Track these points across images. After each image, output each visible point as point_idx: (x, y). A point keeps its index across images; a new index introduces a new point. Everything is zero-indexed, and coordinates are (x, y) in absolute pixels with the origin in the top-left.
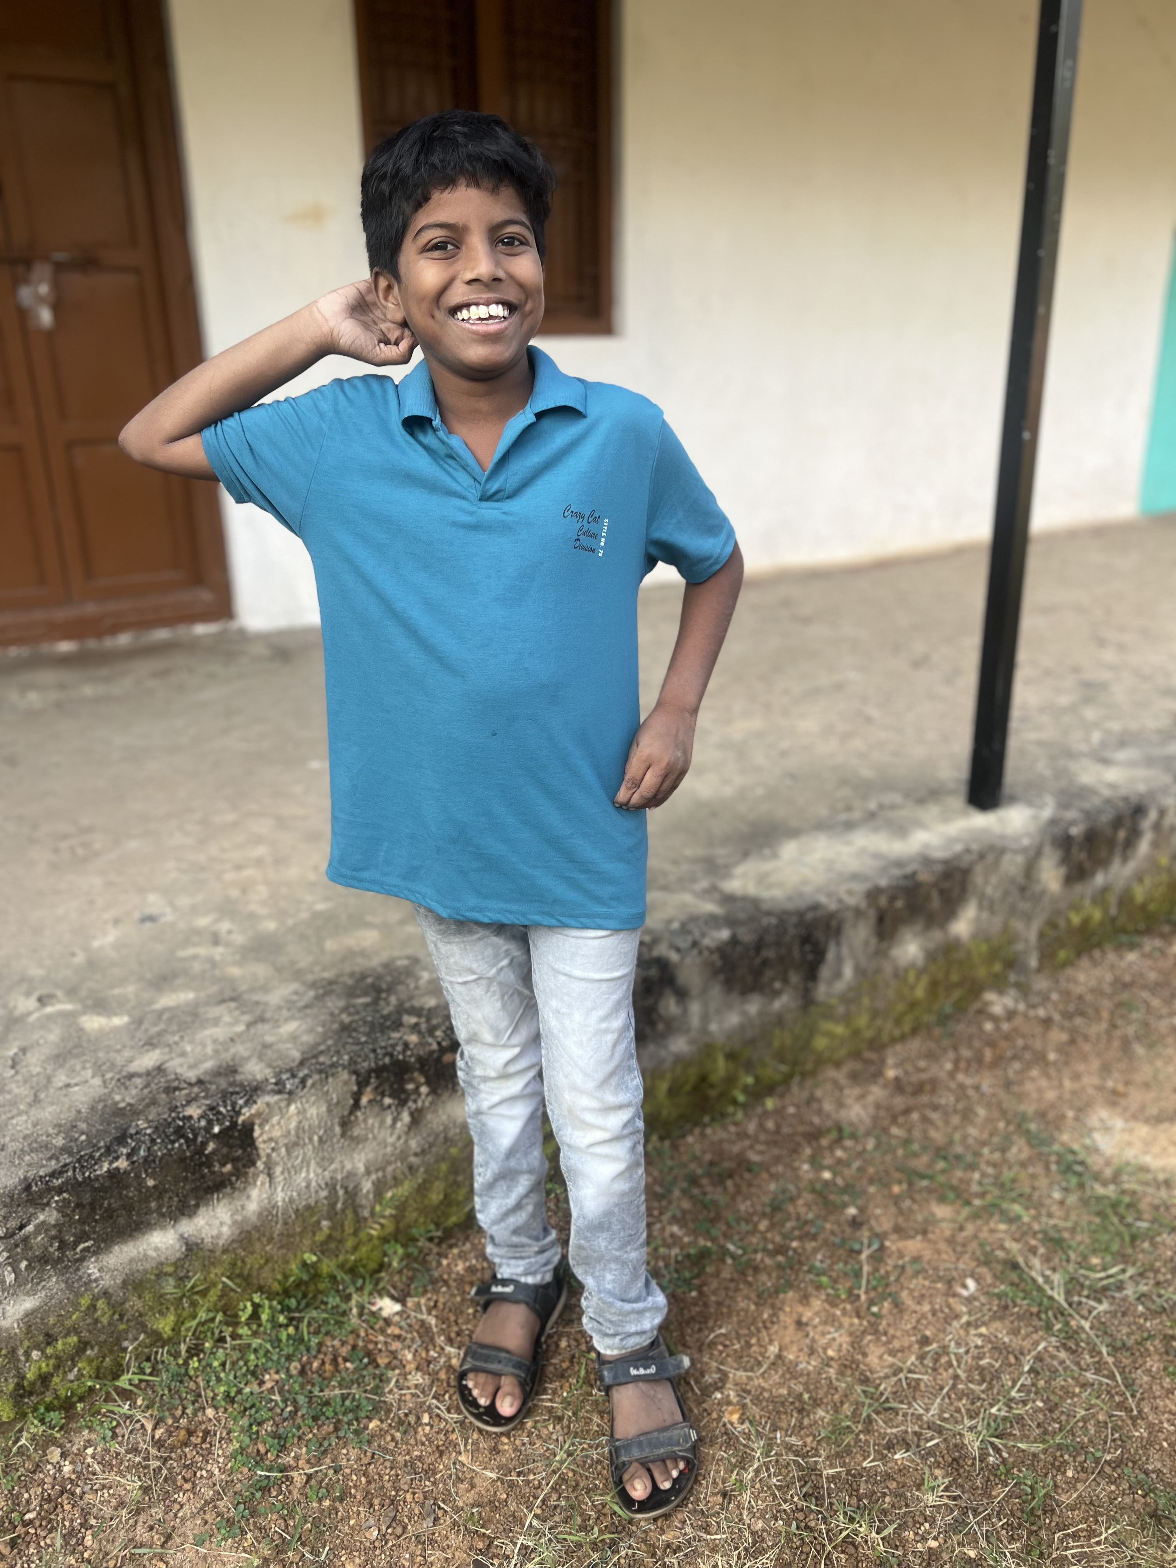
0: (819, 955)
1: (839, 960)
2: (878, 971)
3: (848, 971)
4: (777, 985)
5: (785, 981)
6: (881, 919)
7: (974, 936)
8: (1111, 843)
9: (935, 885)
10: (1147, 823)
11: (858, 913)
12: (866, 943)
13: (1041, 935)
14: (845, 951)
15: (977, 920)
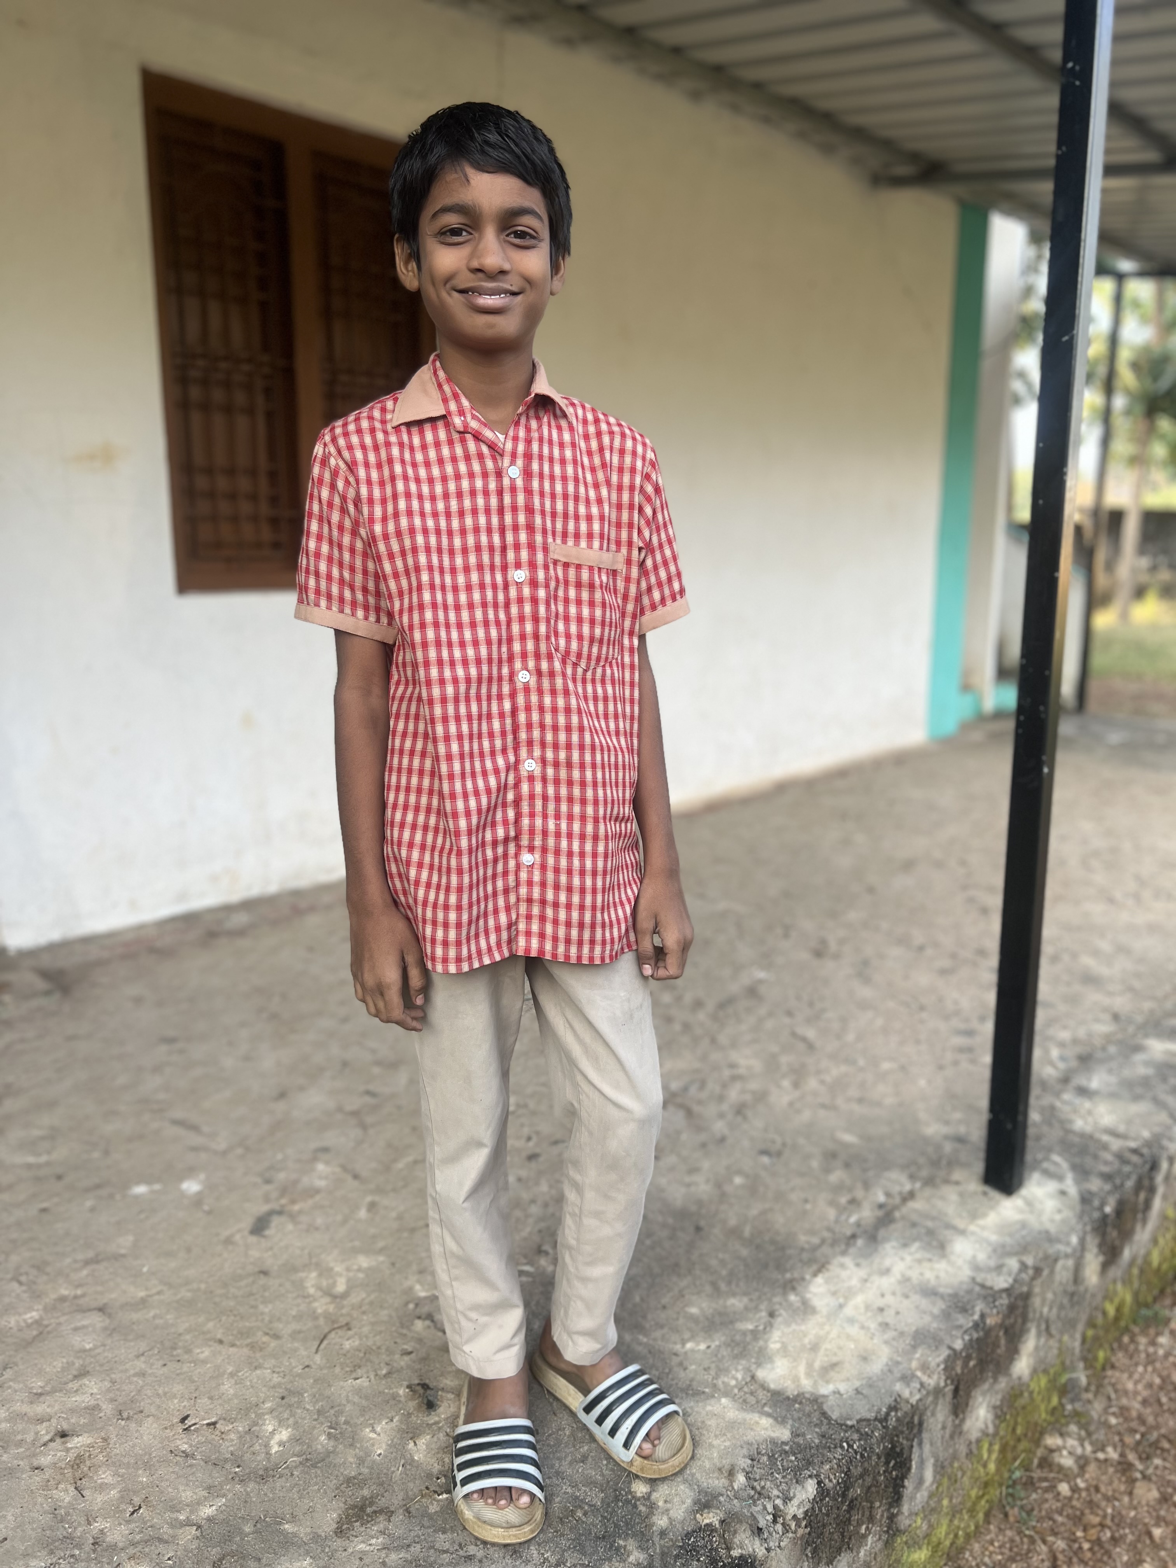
0: (904, 1466)
1: (922, 1462)
2: (955, 1457)
3: (929, 1475)
4: (863, 1530)
5: (871, 1519)
6: (956, 1391)
7: (1034, 1372)
8: (1135, 1211)
9: (1001, 1325)
10: (1159, 1178)
11: (937, 1392)
12: (944, 1428)
13: (1084, 1340)
14: (927, 1448)
15: (1037, 1348)
